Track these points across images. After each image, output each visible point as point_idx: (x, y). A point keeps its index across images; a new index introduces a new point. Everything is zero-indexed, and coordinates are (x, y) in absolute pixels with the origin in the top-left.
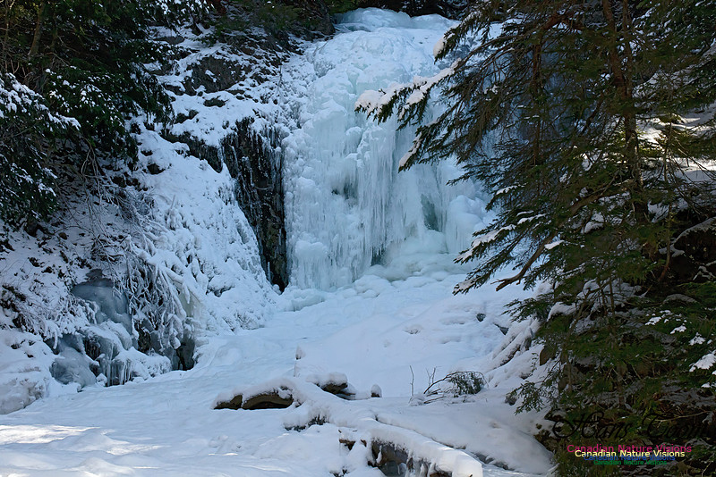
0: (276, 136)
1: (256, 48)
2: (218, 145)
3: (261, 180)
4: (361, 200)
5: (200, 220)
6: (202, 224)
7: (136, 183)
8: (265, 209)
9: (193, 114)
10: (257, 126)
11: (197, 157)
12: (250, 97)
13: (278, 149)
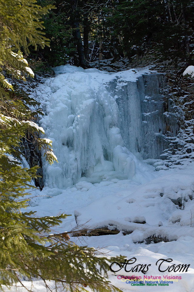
4: (75, 148)
8: (32, 152)
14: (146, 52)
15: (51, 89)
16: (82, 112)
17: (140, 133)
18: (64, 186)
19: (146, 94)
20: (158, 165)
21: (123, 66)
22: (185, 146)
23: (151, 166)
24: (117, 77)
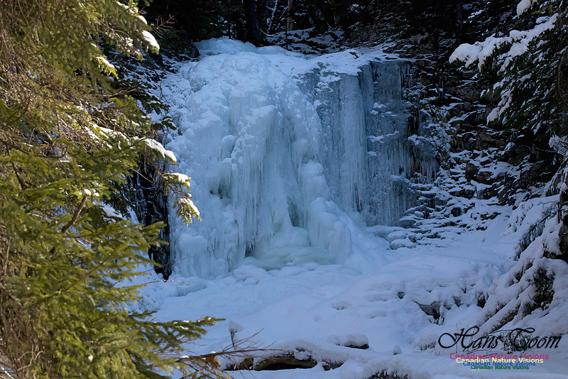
1: (138, 65)
4: (235, 199)
8: (149, 206)
14: (377, 18)
15: (191, 84)
18: (210, 274)
19: (375, 99)
20: (396, 238)
21: (332, 43)
22: (449, 203)
23: (381, 240)
24: (321, 65)
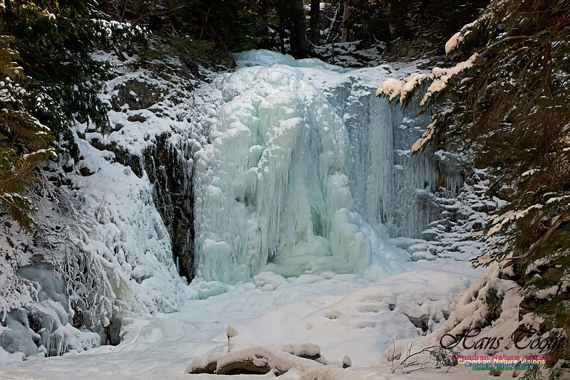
0: (189, 149)
1: (173, 75)
2: (140, 154)
3: (175, 186)
4: (260, 207)
5: (125, 218)
6: (127, 220)
7: (69, 182)
8: (177, 211)
9: (119, 127)
10: (174, 140)
11: (122, 163)
12: (167, 115)
13: (191, 160)
14: (417, 34)
15: (223, 95)
16: (276, 142)
17: (388, 188)
19: (405, 114)
20: (417, 250)
21: (377, 56)
22: (471, 218)
23: (402, 252)
